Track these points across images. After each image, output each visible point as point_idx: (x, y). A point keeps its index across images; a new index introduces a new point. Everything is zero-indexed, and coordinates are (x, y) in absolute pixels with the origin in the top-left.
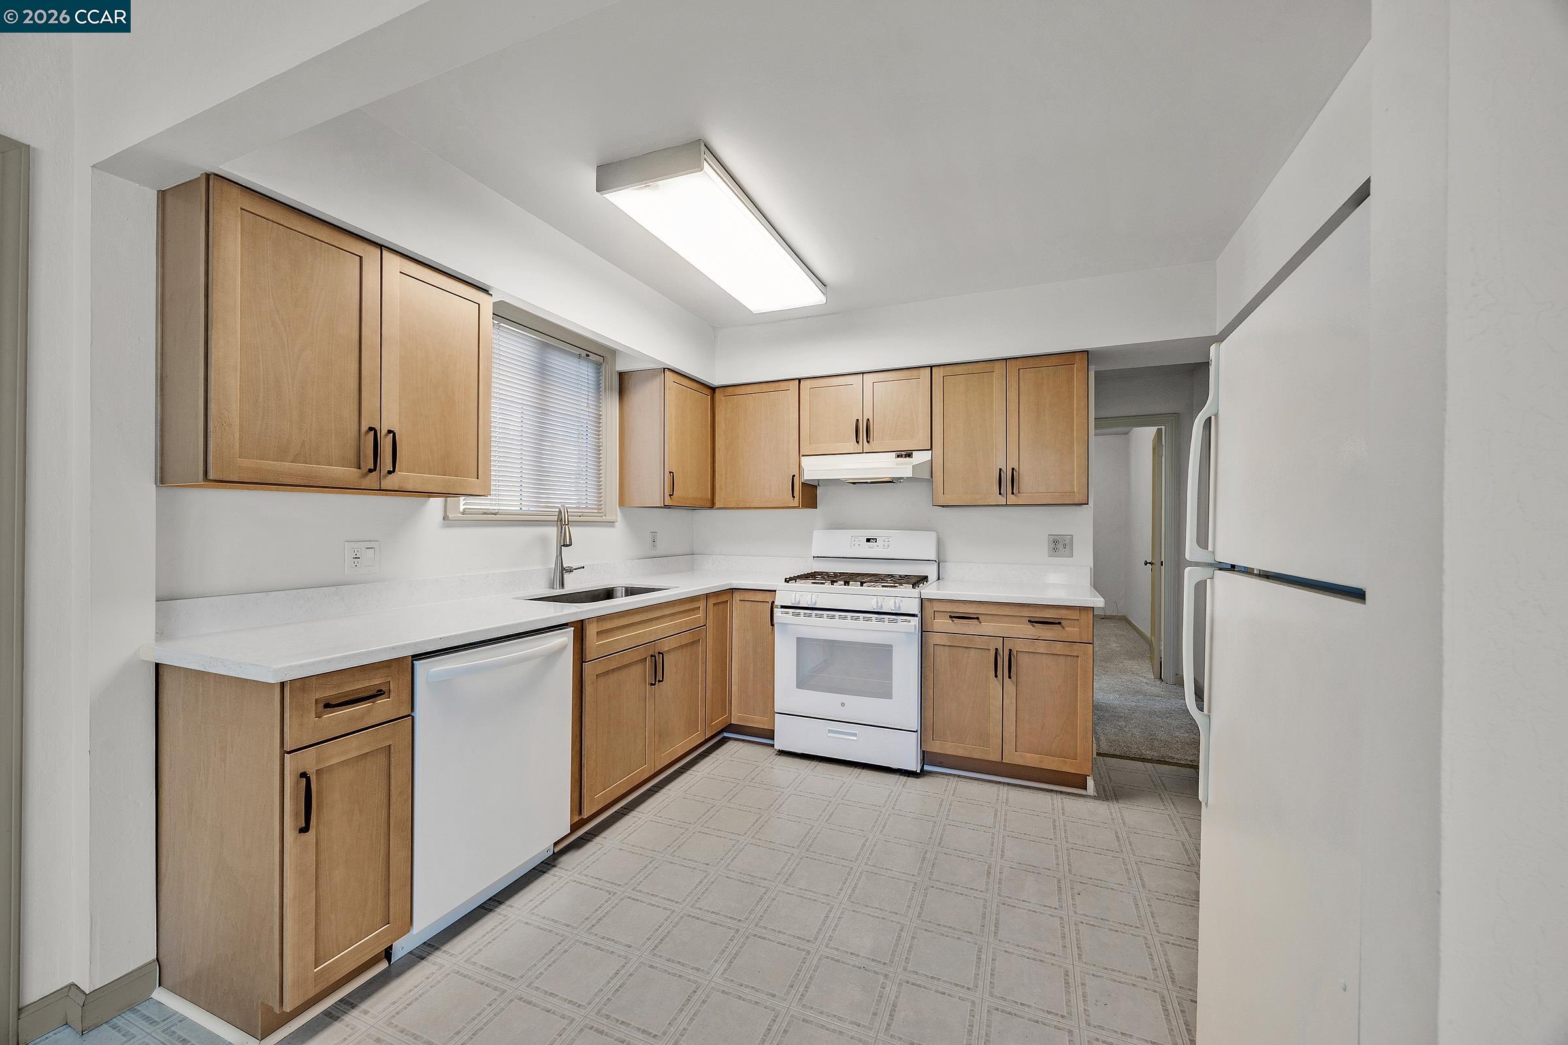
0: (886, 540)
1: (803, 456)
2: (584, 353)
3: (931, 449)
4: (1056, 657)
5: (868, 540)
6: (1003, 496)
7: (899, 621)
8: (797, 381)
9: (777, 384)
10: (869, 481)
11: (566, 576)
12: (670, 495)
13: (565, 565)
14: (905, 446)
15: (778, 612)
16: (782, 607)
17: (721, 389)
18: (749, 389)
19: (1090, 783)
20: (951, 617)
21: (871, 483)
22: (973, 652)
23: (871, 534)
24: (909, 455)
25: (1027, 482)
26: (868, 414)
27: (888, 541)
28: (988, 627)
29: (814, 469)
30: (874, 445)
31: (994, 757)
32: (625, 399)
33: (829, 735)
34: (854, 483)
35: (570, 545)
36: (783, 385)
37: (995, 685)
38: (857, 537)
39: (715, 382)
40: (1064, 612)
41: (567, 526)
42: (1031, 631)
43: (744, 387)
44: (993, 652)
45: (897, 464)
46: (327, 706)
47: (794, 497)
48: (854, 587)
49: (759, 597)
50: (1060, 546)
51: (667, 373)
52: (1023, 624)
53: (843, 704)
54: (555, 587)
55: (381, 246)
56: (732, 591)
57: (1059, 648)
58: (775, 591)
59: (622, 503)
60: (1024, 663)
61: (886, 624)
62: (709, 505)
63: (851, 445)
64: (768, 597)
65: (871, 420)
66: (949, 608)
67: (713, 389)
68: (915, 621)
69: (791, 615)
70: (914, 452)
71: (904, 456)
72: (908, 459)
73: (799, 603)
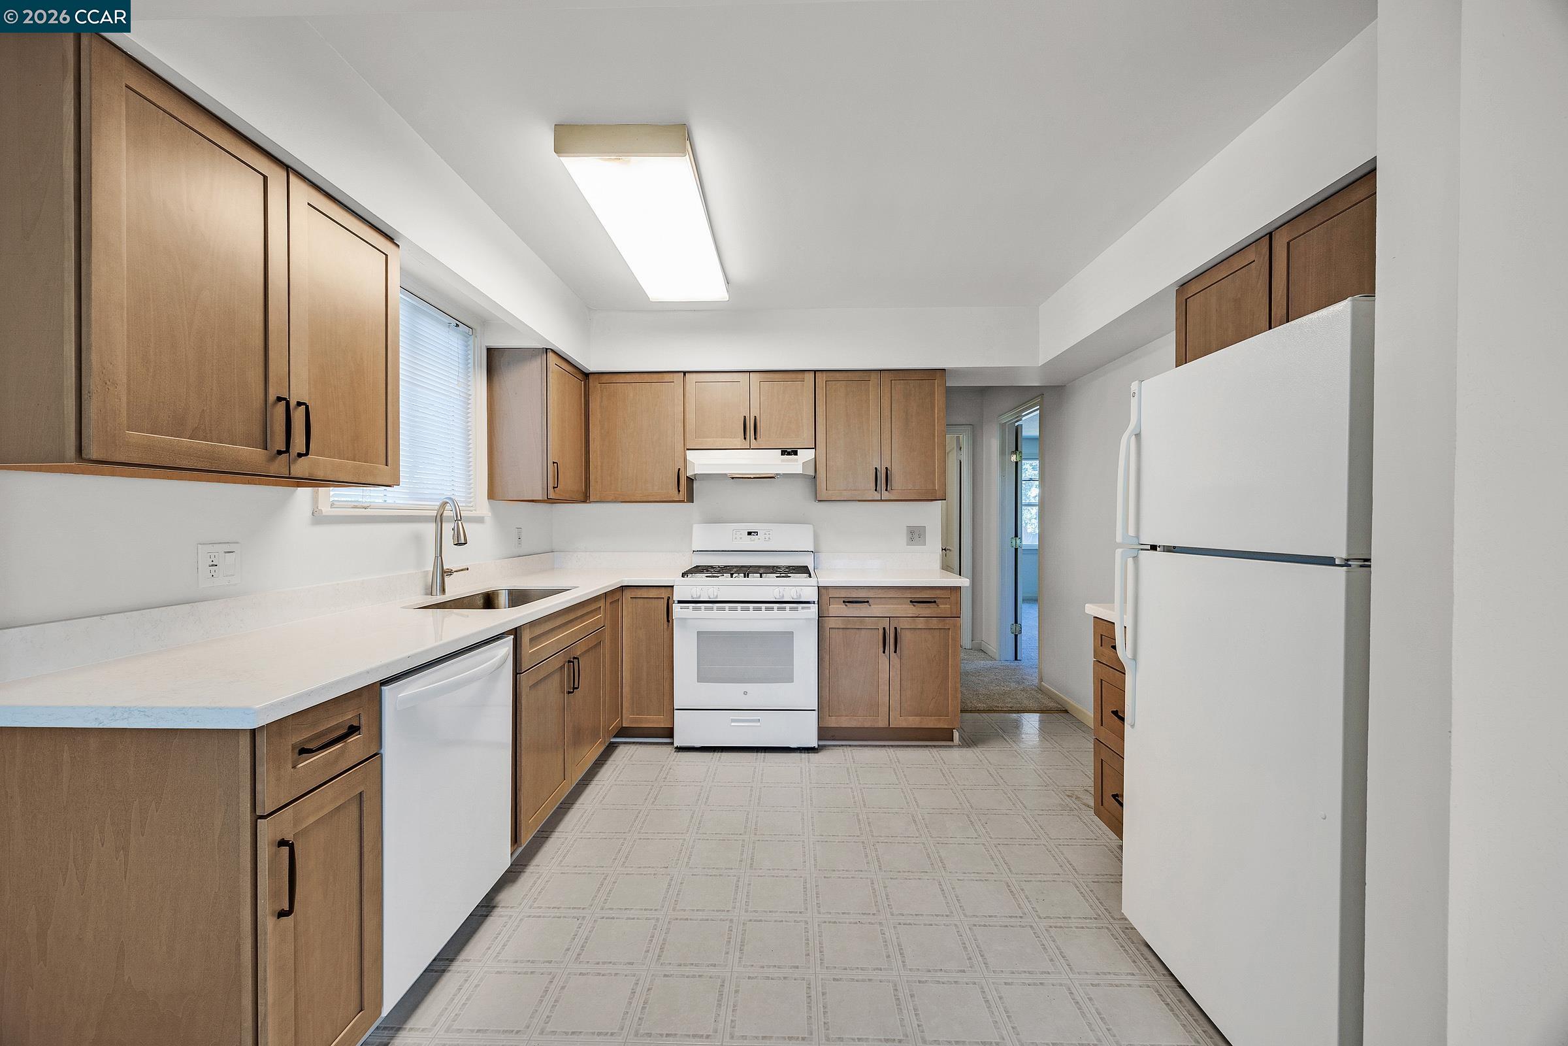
0: (767, 533)
1: (688, 449)
2: (454, 322)
3: (815, 448)
4: (932, 631)
5: (749, 533)
6: (878, 492)
7: (800, 608)
8: (682, 374)
9: (660, 375)
10: (752, 476)
11: (447, 579)
12: (554, 488)
13: (445, 568)
14: (789, 445)
15: (676, 608)
16: (679, 602)
17: (596, 376)
18: (628, 378)
19: (956, 735)
20: (844, 602)
21: (754, 478)
22: (863, 632)
23: (752, 527)
24: (795, 453)
25: (897, 480)
26: (755, 412)
27: (769, 534)
28: (876, 609)
29: (700, 462)
30: (761, 441)
31: (882, 723)
32: (496, 379)
33: (733, 724)
34: (733, 478)
35: (465, 544)
36: (668, 377)
37: (883, 659)
38: (739, 530)
39: (591, 366)
40: (938, 592)
41: (460, 522)
42: (912, 610)
43: (623, 375)
44: (881, 631)
45: (783, 461)
46: (304, 751)
47: (679, 491)
48: (754, 578)
49: (653, 593)
50: (916, 536)
51: (550, 354)
52: (905, 604)
53: (746, 693)
54: (434, 593)
55: (287, 168)
56: (623, 588)
57: (934, 623)
58: (673, 586)
59: (492, 495)
60: (906, 638)
61: (788, 612)
62: (582, 498)
63: (738, 441)
64: (664, 594)
65: (758, 418)
66: (843, 594)
67: (586, 375)
68: (814, 608)
69: (690, 610)
70: (798, 450)
71: (789, 454)
72: (793, 457)
73: (700, 597)
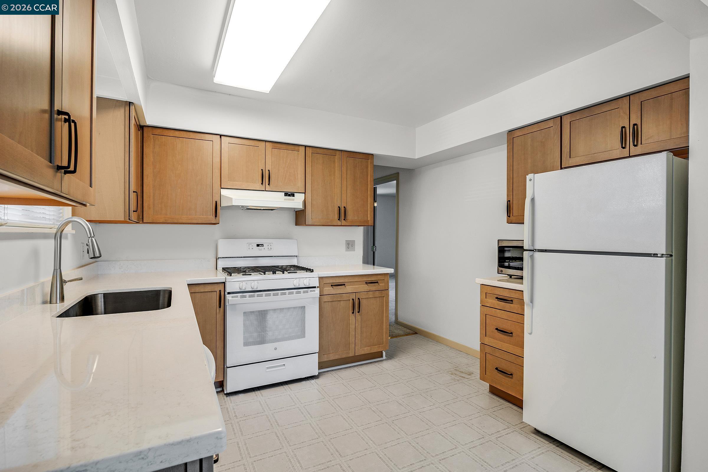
0: (269, 245)
1: (223, 188)
3: (305, 193)
4: (376, 298)
5: (258, 245)
6: (340, 221)
7: (309, 291)
8: (219, 136)
9: (203, 135)
11: (64, 287)
12: (134, 211)
14: (289, 190)
15: (229, 297)
16: (230, 293)
17: (150, 129)
18: (177, 134)
19: (384, 353)
20: (332, 286)
21: (263, 209)
22: (342, 302)
23: (259, 242)
24: (293, 195)
25: (351, 214)
26: (269, 167)
27: (271, 246)
28: (349, 288)
29: (230, 197)
30: (273, 186)
31: (351, 354)
33: (267, 370)
34: (248, 209)
35: (101, 257)
36: (207, 137)
37: (352, 317)
38: (250, 244)
39: (150, 120)
40: (379, 277)
42: (366, 287)
43: (173, 131)
44: (351, 301)
45: (285, 200)
47: (216, 217)
49: (208, 288)
50: (350, 246)
51: (131, 106)
52: (364, 285)
53: (276, 349)
54: (54, 300)
57: (377, 294)
58: (223, 282)
60: (364, 303)
61: (302, 294)
63: (258, 186)
64: (216, 288)
65: (270, 171)
66: (331, 281)
67: (141, 128)
68: (317, 291)
69: (239, 298)
70: (295, 194)
71: (289, 195)
72: (292, 198)
73: (245, 289)
